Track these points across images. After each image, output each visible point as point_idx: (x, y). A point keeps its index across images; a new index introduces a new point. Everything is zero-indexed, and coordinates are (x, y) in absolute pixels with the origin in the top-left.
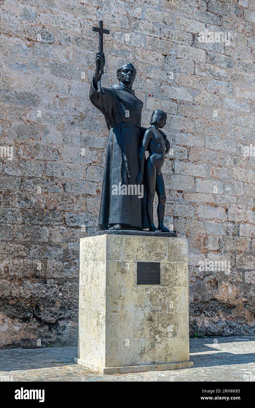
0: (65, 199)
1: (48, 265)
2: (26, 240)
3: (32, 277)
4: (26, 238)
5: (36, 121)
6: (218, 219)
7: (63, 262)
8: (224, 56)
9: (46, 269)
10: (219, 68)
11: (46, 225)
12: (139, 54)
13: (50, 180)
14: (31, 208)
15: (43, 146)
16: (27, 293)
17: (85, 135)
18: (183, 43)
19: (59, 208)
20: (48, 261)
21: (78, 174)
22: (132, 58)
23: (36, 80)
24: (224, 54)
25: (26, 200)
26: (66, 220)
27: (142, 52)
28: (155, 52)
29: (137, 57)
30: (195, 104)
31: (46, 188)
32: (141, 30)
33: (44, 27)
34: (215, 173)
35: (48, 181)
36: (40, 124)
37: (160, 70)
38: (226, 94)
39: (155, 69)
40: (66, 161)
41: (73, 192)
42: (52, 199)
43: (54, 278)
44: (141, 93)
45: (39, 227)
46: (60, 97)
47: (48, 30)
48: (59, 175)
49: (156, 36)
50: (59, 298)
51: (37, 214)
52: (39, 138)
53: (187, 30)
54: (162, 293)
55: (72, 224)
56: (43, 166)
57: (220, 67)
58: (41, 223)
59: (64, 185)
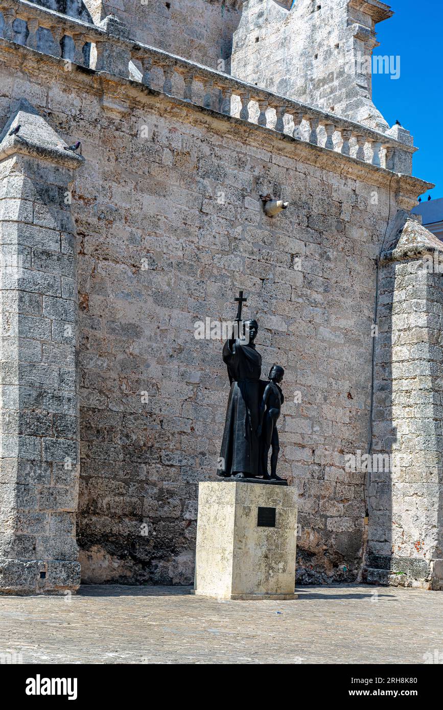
0: (161, 436)
1: (145, 503)
2: (125, 477)
3: (130, 515)
4: (126, 475)
5: (138, 354)
6: (304, 461)
7: (158, 501)
8: (321, 279)
9: (143, 507)
10: (315, 293)
11: (144, 463)
12: (237, 279)
13: (149, 417)
14: (131, 445)
15: (144, 381)
16: (125, 531)
17: (182, 369)
18: (281, 265)
19: (157, 445)
20: (145, 500)
21: (174, 410)
22: (230, 284)
23: (140, 310)
24: (321, 277)
25: (127, 436)
26: (162, 458)
28: (253, 277)
29: (235, 283)
30: (289, 335)
31: (145, 424)
32: (241, 252)
33: (148, 251)
34: (304, 411)
35: (147, 417)
36: (142, 357)
37: (256, 296)
38: (321, 322)
39: (252, 295)
40: (164, 397)
41: (169, 429)
42: (150, 437)
43: (150, 517)
45: (138, 464)
46: (161, 328)
47: (152, 255)
48: (157, 412)
49: (255, 258)
50: (153, 537)
51: (136, 451)
52: (140, 373)
53: (286, 250)
55: (167, 463)
57: (317, 291)
58: (139, 461)
59: (161, 421)
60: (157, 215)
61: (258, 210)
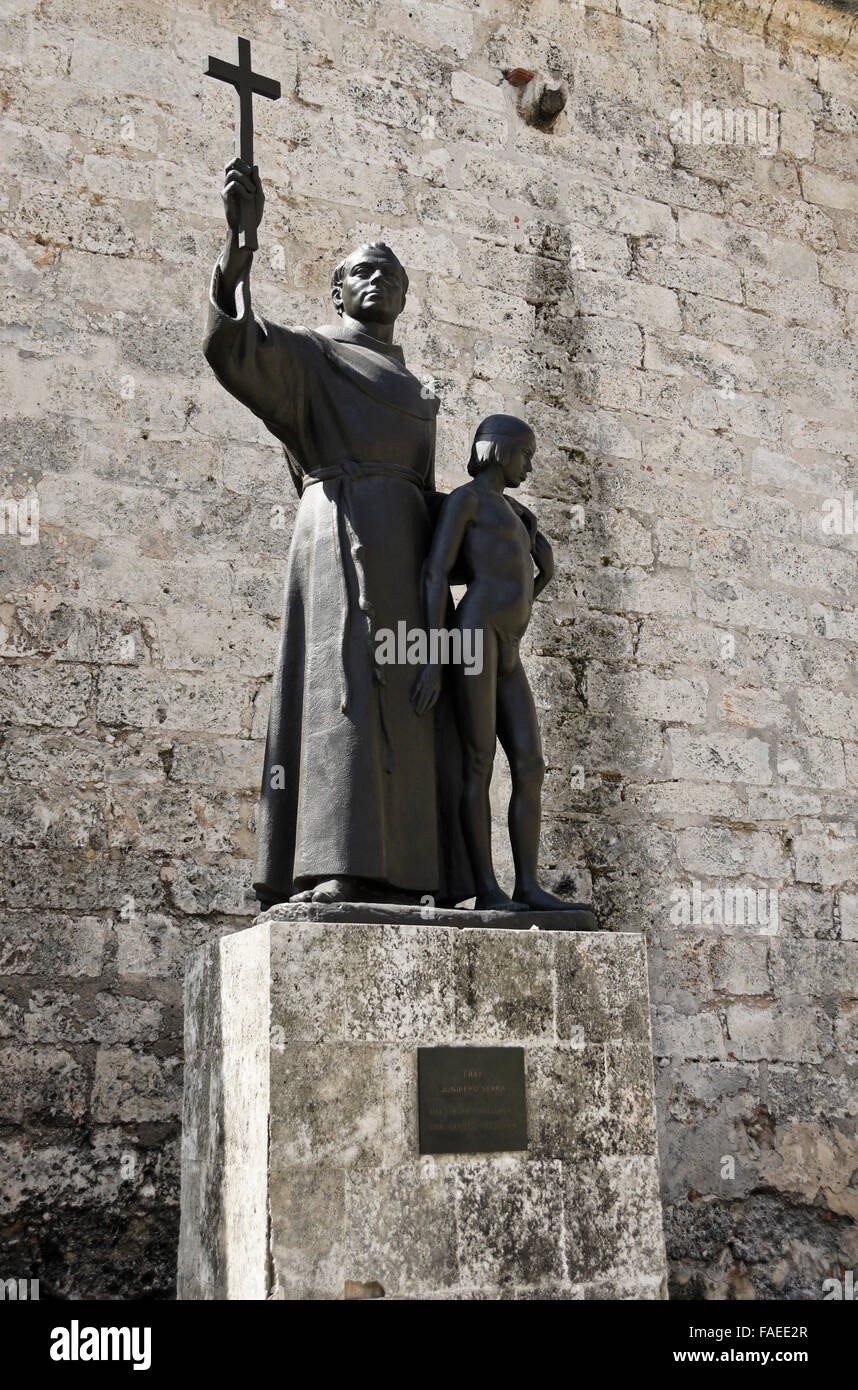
0: (169, 809)
1: (99, 1071)
2: (9, 970)
3: (33, 1124)
4: (9, 962)
5: (61, 523)
6: (758, 877)
7: (161, 1059)
8: (741, 310)
9: (90, 1087)
10: (727, 350)
11: (93, 911)
12: (443, 296)
13: (110, 738)
14: (33, 846)
15: (86, 612)
16: (8, 1192)
17: (246, 573)
18: (596, 264)
19: (148, 843)
20: (102, 1056)
21: (220, 714)
22: (420, 311)
23: (65, 379)
24: (741, 305)
25: (16, 813)
26: (174, 888)
27: (452, 292)
28: (500, 294)
29: (435, 309)
30: (649, 469)
31: (95, 766)
32: (449, 222)
33: (98, 200)
34: (735, 708)
35: (103, 740)
36: (76, 531)
37: (519, 350)
38: (757, 435)
39: (501, 347)
40: (175, 667)
41: (201, 780)
42: (118, 811)
43: (123, 1125)
44: (453, 428)
45: (64, 917)
46: (152, 437)
47: (111, 211)
48: (147, 720)
49: (502, 240)
50: (142, 1208)
51: (58, 867)
52: (71, 585)
53: (611, 223)
54: (536, 1192)
55: (193, 907)
56: (83, 685)
57: (731, 346)
58: (72, 903)
59: (167, 755)
60: (130, 96)
61: (500, 108)
